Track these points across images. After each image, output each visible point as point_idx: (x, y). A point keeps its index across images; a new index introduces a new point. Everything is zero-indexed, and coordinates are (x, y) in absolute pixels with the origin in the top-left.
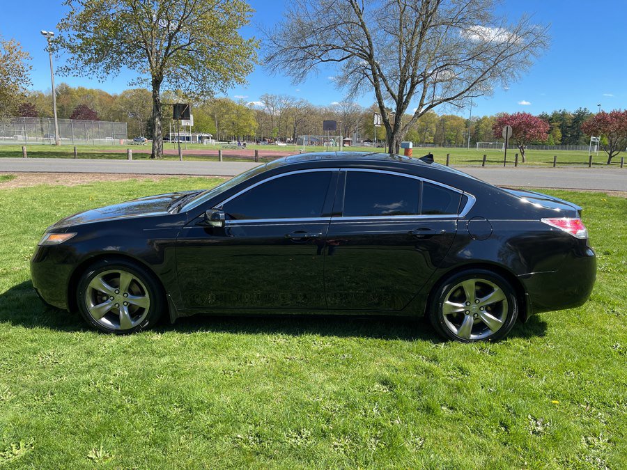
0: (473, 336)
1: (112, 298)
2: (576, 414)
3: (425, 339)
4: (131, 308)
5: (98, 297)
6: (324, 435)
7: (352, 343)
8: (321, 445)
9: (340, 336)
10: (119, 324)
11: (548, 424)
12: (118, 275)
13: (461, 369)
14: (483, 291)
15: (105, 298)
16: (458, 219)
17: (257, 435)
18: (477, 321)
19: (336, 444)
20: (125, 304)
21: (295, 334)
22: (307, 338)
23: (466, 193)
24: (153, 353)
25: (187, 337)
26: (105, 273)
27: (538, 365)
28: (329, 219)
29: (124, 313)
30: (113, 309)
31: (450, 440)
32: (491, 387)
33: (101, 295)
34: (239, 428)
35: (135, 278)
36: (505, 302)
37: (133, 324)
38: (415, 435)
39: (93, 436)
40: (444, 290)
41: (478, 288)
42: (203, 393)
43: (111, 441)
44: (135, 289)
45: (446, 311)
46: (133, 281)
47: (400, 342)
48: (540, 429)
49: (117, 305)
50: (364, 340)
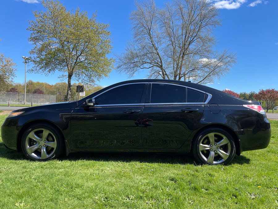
0: (214, 162)
1: (38, 143)
2: (270, 192)
3: (191, 163)
4: (47, 148)
5: (32, 142)
6: (141, 198)
7: (155, 165)
8: (140, 202)
9: (149, 163)
10: (41, 157)
11: (257, 195)
12: (42, 132)
13: (210, 175)
14: (218, 139)
15: (35, 143)
16: (204, 104)
17: (106, 198)
18: (217, 155)
19: (147, 202)
20: (45, 146)
21: (127, 161)
22: (133, 163)
23: (207, 93)
24: (56, 168)
26: (36, 130)
27: (248, 173)
28: (144, 104)
29: (44, 150)
30: (38, 149)
31: (208, 202)
32: (226, 182)
33: (33, 142)
34: (97, 195)
35: (50, 132)
36: (229, 144)
37: (48, 156)
38: (189, 199)
40: (200, 137)
41: (216, 138)
42: (80, 182)
44: (51, 139)
45: (201, 149)
46: (50, 135)
47: (179, 165)
48: (253, 197)
49: (40, 147)
50: (161, 164)
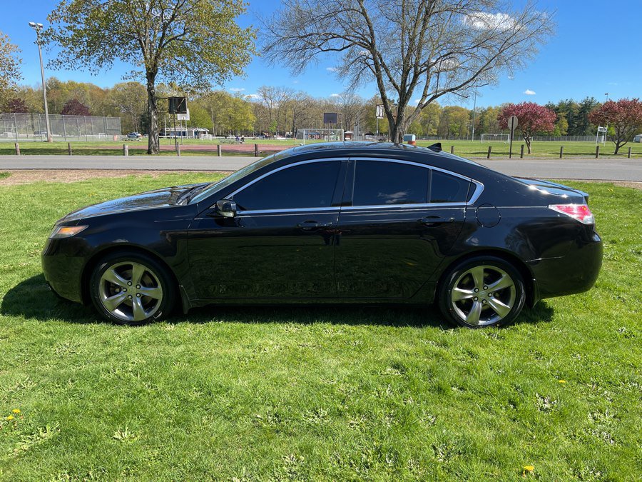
0: (481, 322)
1: (125, 290)
2: (582, 392)
3: (434, 325)
4: (143, 299)
5: (111, 289)
6: (340, 414)
7: (363, 330)
8: (339, 423)
9: (351, 324)
10: (133, 316)
11: (555, 401)
12: (130, 267)
13: (470, 353)
14: (491, 277)
15: (118, 290)
16: (466, 206)
17: (276, 415)
18: (486, 308)
19: (352, 422)
20: (138, 295)
21: (306, 323)
22: (319, 326)
23: (474, 181)
24: (168, 342)
25: (199, 327)
26: (117, 265)
27: (545, 348)
28: (339, 208)
29: (137, 304)
30: (126, 300)
31: (461, 417)
32: (499, 368)
33: (113, 287)
34: (258, 409)
35: (147, 269)
36: (513, 288)
37: (147, 315)
38: (427, 413)
39: (117, 419)
40: (453, 277)
41: (487, 275)
42: (221, 378)
43: (136, 423)
44: (148, 280)
45: (455, 298)
46: (146, 273)
47: (410, 329)
48: (548, 406)
49: (130, 297)
50: (374, 328)
